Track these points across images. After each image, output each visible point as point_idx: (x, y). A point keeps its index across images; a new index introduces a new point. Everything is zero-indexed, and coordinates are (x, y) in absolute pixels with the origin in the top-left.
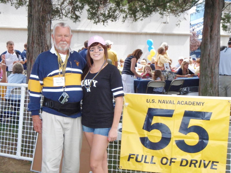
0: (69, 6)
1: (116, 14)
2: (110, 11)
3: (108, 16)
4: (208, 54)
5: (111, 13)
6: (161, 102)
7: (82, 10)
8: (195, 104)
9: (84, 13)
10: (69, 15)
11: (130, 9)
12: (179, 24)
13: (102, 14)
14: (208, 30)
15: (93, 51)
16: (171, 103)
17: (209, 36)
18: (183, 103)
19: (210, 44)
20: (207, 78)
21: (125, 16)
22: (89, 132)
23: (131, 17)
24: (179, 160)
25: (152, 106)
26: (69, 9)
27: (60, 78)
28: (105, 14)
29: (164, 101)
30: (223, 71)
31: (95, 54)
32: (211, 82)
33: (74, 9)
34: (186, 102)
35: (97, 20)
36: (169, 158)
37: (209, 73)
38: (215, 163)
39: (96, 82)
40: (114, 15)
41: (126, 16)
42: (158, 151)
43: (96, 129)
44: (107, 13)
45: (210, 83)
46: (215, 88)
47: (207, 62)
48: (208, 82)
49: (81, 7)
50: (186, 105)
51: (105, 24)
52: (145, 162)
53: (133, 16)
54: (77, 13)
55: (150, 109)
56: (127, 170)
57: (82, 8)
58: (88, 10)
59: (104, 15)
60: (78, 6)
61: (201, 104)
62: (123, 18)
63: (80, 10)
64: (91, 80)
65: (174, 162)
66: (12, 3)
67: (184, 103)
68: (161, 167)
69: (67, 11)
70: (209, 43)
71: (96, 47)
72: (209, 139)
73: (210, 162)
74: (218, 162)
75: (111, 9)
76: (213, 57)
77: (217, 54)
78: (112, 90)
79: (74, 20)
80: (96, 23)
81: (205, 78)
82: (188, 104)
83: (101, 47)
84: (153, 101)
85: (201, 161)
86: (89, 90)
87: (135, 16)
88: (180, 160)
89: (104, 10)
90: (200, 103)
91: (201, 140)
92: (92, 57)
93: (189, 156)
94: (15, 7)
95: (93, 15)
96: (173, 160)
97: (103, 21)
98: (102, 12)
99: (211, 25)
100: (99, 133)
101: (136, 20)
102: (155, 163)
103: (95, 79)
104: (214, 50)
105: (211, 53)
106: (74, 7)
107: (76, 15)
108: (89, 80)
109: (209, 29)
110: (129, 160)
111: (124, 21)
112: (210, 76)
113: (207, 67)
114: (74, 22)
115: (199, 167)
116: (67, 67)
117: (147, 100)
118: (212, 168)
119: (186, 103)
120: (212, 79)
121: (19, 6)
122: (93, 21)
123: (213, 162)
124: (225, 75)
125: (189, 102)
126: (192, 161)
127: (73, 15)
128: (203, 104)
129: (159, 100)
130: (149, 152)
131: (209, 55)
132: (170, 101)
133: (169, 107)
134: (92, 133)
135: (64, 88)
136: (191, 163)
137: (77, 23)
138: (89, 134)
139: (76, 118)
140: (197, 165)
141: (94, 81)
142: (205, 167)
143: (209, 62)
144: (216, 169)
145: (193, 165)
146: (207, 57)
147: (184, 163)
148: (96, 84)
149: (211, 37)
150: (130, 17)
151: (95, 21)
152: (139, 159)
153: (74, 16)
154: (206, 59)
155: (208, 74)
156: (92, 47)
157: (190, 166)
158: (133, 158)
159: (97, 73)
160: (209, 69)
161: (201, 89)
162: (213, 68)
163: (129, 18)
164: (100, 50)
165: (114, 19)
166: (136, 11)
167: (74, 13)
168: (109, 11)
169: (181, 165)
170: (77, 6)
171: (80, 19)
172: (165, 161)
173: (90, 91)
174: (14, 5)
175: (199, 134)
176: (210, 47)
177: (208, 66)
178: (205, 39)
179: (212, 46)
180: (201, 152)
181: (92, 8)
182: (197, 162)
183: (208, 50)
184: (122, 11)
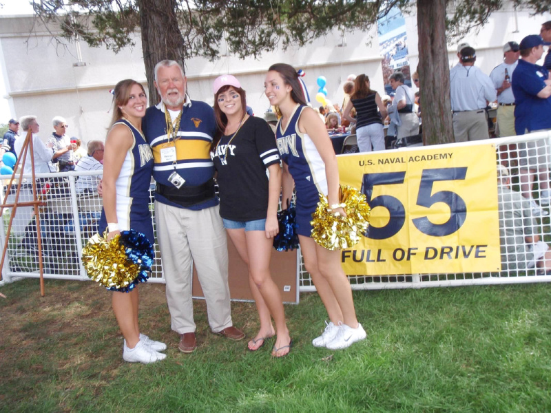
0: (199, 36)
1: (272, 37)
2: (263, 36)
3: (261, 44)
4: (431, 79)
5: (264, 39)
6: (382, 163)
7: (220, 41)
8: (439, 157)
9: (223, 46)
10: (201, 51)
11: (293, 28)
12: (371, 42)
13: (250, 42)
14: (426, 42)
15: (223, 100)
16: (399, 161)
17: (430, 51)
18: (417, 159)
19: (433, 64)
20: (434, 119)
21: (285, 40)
22: (236, 228)
23: (296, 40)
24: (422, 250)
25: (370, 170)
26: (199, 42)
27: (169, 149)
28: (255, 40)
29: (387, 159)
30: (461, 104)
31: (226, 104)
32: (441, 124)
33: (207, 40)
34: (423, 156)
35: (244, 53)
36: (406, 250)
37: (436, 110)
38: (481, 249)
39: (234, 147)
40: (269, 40)
41: (288, 40)
42: (386, 240)
43: (248, 223)
44: (257, 39)
45: (439, 126)
46: (448, 132)
47: (432, 92)
48: (436, 124)
49: (217, 36)
50: (423, 160)
51: (257, 56)
52: (368, 260)
53: (298, 38)
54: (213, 46)
55: (366, 176)
56: (358, 276)
57: (219, 37)
58: (229, 39)
59: (253, 43)
60: (213, 35)
61: (448, 156)
62: (284, 43)
63: (216, 41)
64: (226, 146)
65: (415, 254)
66: (107, 45)
67: (420, 159)
68: (395, 265)
69: (197, 45)
70: (430, 63)
71: (227, 93)
72: (467, 210)
73: (472, 246)
74: (486, 246)
75: (263, 32)
76: (439, 84)
77: (445, 79)
78: (261, 156)
79: (210, 58)
80: (244, 57)
81: (432, 120)
82: (426, 158)
83: (235, 91)
84: (370, 162)
85: (458, 248)
86: (224, 162)
87: (301, 38)
88: (424, 250)
89: (252, 34)
90: (446, 154)
91: (453, 214)
92: (223, 110)
93: (439, 242)
94: (114, 51)
95: (237, 46)
96: (412, 251)
97: (254, 53)
98: (250, 37)
99: (431, 33)
100: (256, 229)
101: (303, 43)
102: (384, 261)
103: (231, 144)
104: (440, 72)
105: (436, 77)
106: (206, 37)
107: (211, 50)
108: (222, 146)
109: (429, 39)
110: (343, 261)
111: (285, 49)
112: (438, 114)
113: (432, 102)
114: (210, 61)
115: (457, 257)
116: (179, 130)
117: (360, 162)
118: (477, 256)
119: (423, 158)
120: (443, 119)
121: (119, 48)
122: (238, 55)
123: (478, 246)
124: (465, 111)
125: (428, 156)
126: (443, 250)
127: (207, 51)
128: (450, 156)
129: (379, 160)
130: (372, 245)
131: (433, 82)
132: (398, 159)
133: (396, 168)
134: (242, 229)
135: (175, 163)
136: (443, 252)
137: (216, 61)
138: (236, 231)
139: (201, 210)
140: (453, 254)
141: (230, 146)
142: (466, 255)
143: (434, 92)
144: (485, 257)
145: (445, 255)
146: (431, 84)
147: (431, 254)
148: (234, 151)
149: (433, 52)
150: (294, 40)
151: (241, 54)
152: (358, 256)
153: (209, 52)
154: (430, 89)
155: (436, 112)
156: (220, 95)
157: (441, 257)
158: (349, 256)
159: (232, 135)
160: (435, 104)
161: (426, 138)
162: (442, 101)
163: (294, 43)
164: (234, 97)
165: (270, 47)
166: (302, 28)
167: (208, 47)
168: (260, 36)
169: (426, 257)
170: (210, 34)
171: (218, 55)
172: (399, 254)
173: (226, 163)
174: (111, 47)
175: (449, 203)
176: (434, 68)
177: (433, 100)
178: (423, 57)
179: (437, 67)
180: (456, 232)
181: (232, 34)
182: (451, 249)
183: (431, 73)
184: (280, 32)
